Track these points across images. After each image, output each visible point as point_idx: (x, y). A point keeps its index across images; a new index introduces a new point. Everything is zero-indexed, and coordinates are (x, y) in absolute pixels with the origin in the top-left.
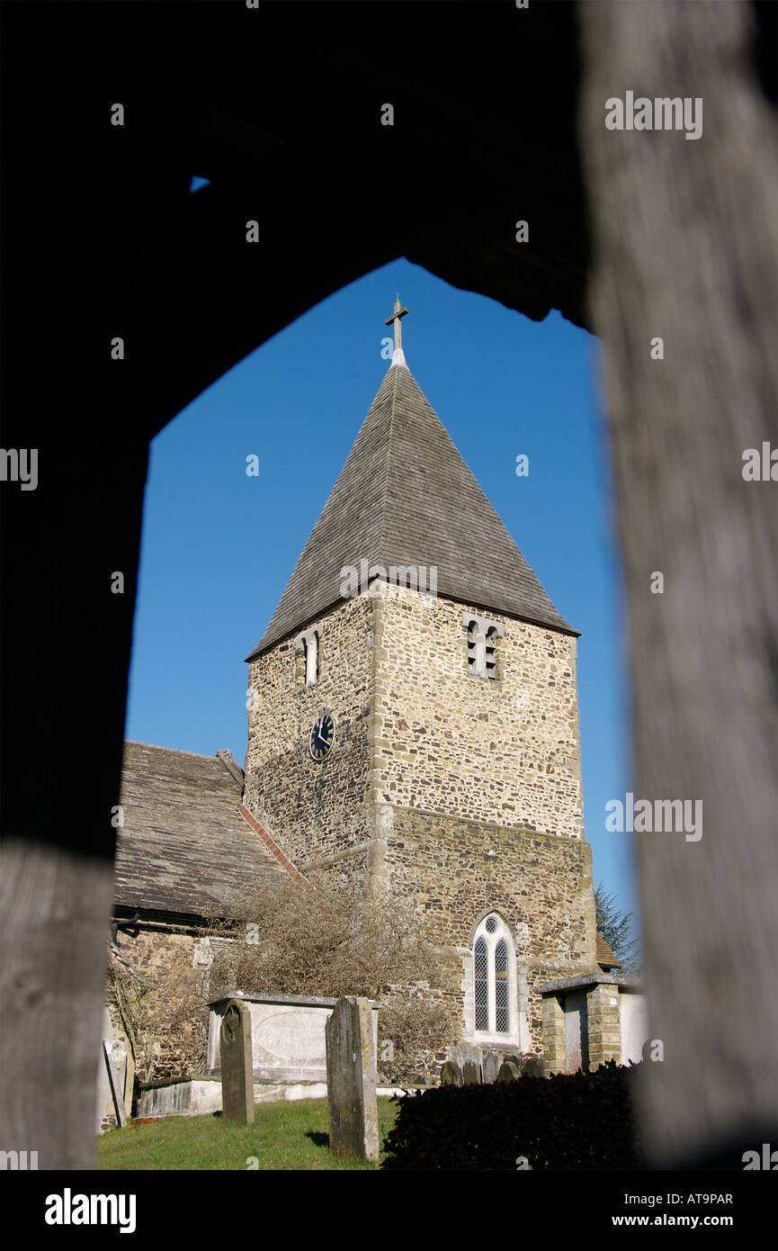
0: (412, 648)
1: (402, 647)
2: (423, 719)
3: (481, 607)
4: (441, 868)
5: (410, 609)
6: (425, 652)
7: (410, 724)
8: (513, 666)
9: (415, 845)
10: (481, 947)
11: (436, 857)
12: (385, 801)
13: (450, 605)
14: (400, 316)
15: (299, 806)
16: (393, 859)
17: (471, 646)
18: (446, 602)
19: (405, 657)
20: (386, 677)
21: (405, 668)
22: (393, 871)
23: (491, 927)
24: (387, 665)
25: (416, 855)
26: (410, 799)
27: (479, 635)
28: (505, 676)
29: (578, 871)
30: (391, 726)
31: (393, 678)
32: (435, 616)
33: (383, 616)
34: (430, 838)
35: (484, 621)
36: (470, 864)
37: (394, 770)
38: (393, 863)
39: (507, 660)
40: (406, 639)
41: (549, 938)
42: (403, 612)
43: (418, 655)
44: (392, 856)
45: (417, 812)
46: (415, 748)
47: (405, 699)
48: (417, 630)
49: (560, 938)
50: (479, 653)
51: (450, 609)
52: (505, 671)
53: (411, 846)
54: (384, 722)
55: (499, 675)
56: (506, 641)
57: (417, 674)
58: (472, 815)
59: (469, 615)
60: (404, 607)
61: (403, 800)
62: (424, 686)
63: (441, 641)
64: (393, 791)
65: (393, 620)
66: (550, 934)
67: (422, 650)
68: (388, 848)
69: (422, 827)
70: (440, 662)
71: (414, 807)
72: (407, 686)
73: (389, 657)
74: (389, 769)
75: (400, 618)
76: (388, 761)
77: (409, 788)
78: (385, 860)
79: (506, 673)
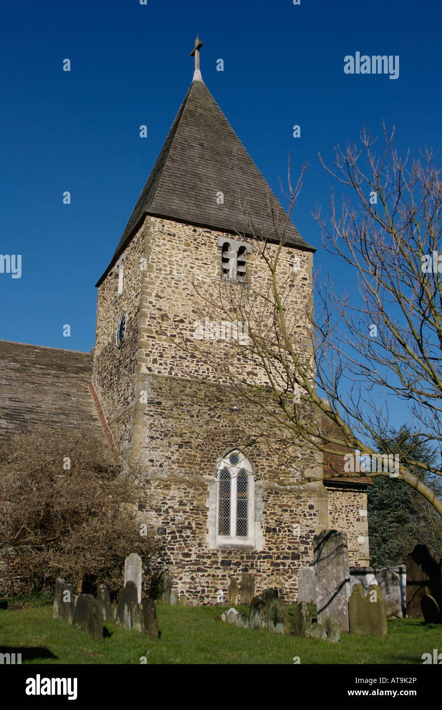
0: (175, 263)
1: (166, 263)
2: (182, 313)
3: (233, 233)
4: (193, 419)
5: (174, 235)
6: (186, 266)
7: (171, 316)
8: (260, 274)
9: (171, 403)
10: (225, 475)
11: (188, 411)
12: (148, 372)
13: (207, 232)
14: (198, 48)
16: (152, 413)
17: (226, 260)
18: (205, 230)
19: (168, 269)
20: (152, 284)
21: (169, 277)
22: (151, 421)
23: (234, 460)
24: (153, 275)
25: (172, 410)
26: (169, 370)
27: (232, 254)
28: (252, 281)
29: (309, 418)
30: (154, 318)
31: (158, 284)
32: (195, 240)
33: (151, 241)
34: (184, 397)
35: (235, 243)
36: (217, 416)
37: (157, 349)
38: (152, 416)
39: (255, 269)
40: (170, 256)
41: (283, 467)
42: (168, 238)
43: (180, 268)
44: (151, 411)
45: (174, 379)
46: (175, 333)
47: (168, 299)
48: (179, 250)
49: (292, 467)
50: (232, 265)
51: (208, 234)
52: (252, 277)
53: (169, 403)
54: (149, 316)
55: (248, 280)
56: (254, 256)
57: (178, 281)
58: (221, 380)
59: (223, 239)
60: (169, 235)
61: (163, 371)
62: (184, 289)
63: (199, 257)
64: (155, 365)
65: (160, 244)
66: (283, 464)
67: (183, 264)
68: (148, 405)
69: (178, 390)
70: (198, 272)
71: (173, 375)
72: (170, 290)
73: (155, 270)
74: (152, 349)
75: (166, 242)
76: (151, 343)
77: (168, 362)
78: (145, 414)
79: (253, 279)
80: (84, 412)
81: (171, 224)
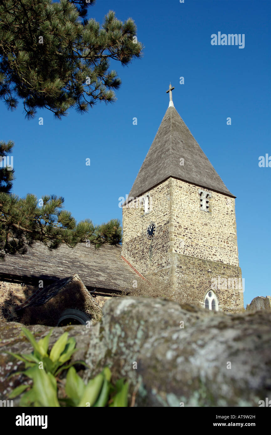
0: (183, 201)
1: (179, 201)
2: (187, 225)
3: (204, 187)
4: (194, 275)
5: (181, 187)
6: (187, 202)
7: (183, 226)
8: (215, 208)
9: (185, 267)
10: (207, 302)
11: (192, 271)
12: (175, 252)
13: (194, 186)
14: (171, 90)
15: (143, 254)
16: (178, 272)
17: (201, 200)
18: (193, 185)
19: (180, 204)
20: (174, 210)
21: (181, 207)
22: (178, 276)
23: (210, 295)
24: (175, 206)
25: (186, 270)
26: (183, 252)
27: (204, 197)
28: (212, 211)
29: (237, 277)
30: (176, 227)
31: (176, 211)
32: (190, 190)
33: (173, 190)
34: (190, 265)
35: (205, 192)
36: (203, 274)
37: (178, 242)
38: (178, 273)
39: (213, 205)
40: (181, 198)
41: (228, 299)
42: (179, 189)
43: (185, 203)
44: (178, 271)
45: (186, 256)
46: (184, 234)
47: (181, 218)
48: (184, 195)
49: (232, 299)
50: (204, 203)
51: (194, 188)
52: (212, 209)
53: (184, 267)
54: (174, 225)
55: (210, 210)
56: (212, 199)
57: (184, 209)
58: (203, 257)
59: (200, 190)
60: (180, 187)
61: (181, 252)
62: (187, 214)
63: (192, 198)
64: (178, 249)
65: (176, 191)
66: (229, 298)
67: (186, 202)
68: (177, 268)
69: (187, 261)
70: (192, 206)
71: (185, 254)
72: (181, 214)
73: (175, 204)
74: (176, 241)
75: (178, 190)
76: (176, 239)
77: (183, 248)
78: (176, 272)
79: (213, 210)
80: (127, 270)
81: (180, 182)
